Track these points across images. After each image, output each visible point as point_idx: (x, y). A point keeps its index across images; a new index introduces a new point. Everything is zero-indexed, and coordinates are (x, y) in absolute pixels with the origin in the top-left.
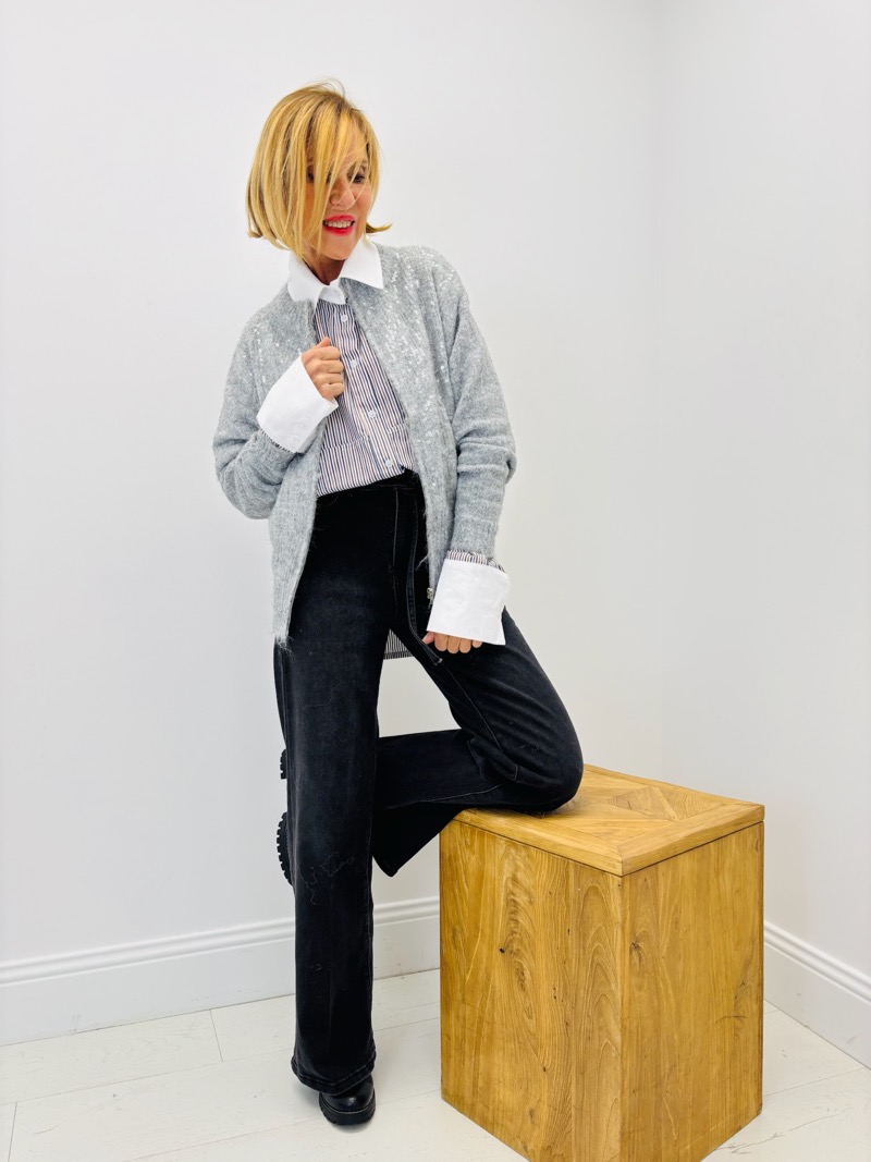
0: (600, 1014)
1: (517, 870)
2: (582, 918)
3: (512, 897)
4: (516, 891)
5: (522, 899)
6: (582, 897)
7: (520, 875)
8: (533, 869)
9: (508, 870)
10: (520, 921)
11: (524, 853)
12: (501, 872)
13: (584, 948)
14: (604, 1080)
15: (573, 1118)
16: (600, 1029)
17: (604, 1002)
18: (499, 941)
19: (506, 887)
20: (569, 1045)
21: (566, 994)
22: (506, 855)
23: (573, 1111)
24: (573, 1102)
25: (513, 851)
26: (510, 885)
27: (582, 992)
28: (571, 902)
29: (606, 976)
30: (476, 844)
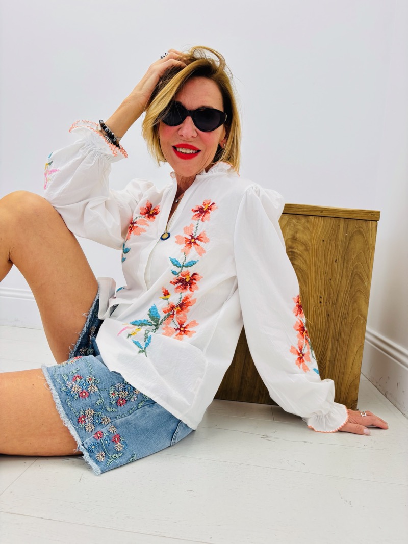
0: (355, 302)
2: (347, 250)
4: (294, 245)
6: (348, 239)
7: (298, 235)
8: (311, 229)
13: (347, 268)
14: (353, 338)
15: (327, 368)
16: (354, 310)
17: (358, 294)
20: (329, 327)
21: (329, 297)
23: (328, 363)
24: (328, 359)
25: (294, 221)
27: (342, 294)
28: (339, 243)
29: (361, 279)
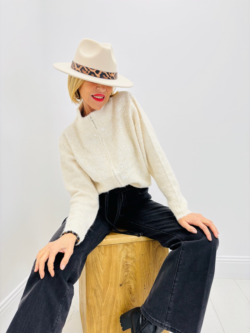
1: (128, 253)
3: (126, 263)
5: (130, 262)
9: (123, 255)
10: (129, 270)
11: (131, 246)
12: (120, 257)
18: (119, 282)
19: (123, 261)
22: (123, 250)
26: (125, 260)
30: (107, 252)
